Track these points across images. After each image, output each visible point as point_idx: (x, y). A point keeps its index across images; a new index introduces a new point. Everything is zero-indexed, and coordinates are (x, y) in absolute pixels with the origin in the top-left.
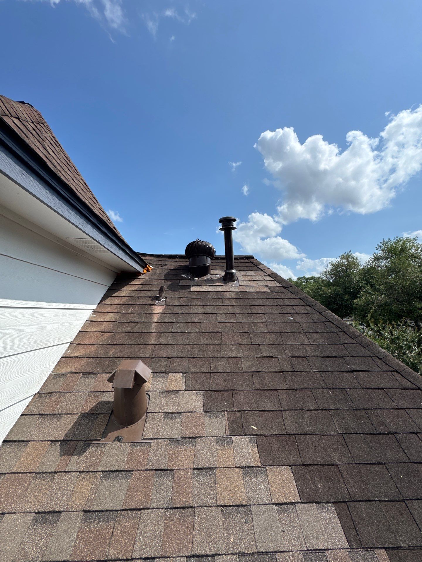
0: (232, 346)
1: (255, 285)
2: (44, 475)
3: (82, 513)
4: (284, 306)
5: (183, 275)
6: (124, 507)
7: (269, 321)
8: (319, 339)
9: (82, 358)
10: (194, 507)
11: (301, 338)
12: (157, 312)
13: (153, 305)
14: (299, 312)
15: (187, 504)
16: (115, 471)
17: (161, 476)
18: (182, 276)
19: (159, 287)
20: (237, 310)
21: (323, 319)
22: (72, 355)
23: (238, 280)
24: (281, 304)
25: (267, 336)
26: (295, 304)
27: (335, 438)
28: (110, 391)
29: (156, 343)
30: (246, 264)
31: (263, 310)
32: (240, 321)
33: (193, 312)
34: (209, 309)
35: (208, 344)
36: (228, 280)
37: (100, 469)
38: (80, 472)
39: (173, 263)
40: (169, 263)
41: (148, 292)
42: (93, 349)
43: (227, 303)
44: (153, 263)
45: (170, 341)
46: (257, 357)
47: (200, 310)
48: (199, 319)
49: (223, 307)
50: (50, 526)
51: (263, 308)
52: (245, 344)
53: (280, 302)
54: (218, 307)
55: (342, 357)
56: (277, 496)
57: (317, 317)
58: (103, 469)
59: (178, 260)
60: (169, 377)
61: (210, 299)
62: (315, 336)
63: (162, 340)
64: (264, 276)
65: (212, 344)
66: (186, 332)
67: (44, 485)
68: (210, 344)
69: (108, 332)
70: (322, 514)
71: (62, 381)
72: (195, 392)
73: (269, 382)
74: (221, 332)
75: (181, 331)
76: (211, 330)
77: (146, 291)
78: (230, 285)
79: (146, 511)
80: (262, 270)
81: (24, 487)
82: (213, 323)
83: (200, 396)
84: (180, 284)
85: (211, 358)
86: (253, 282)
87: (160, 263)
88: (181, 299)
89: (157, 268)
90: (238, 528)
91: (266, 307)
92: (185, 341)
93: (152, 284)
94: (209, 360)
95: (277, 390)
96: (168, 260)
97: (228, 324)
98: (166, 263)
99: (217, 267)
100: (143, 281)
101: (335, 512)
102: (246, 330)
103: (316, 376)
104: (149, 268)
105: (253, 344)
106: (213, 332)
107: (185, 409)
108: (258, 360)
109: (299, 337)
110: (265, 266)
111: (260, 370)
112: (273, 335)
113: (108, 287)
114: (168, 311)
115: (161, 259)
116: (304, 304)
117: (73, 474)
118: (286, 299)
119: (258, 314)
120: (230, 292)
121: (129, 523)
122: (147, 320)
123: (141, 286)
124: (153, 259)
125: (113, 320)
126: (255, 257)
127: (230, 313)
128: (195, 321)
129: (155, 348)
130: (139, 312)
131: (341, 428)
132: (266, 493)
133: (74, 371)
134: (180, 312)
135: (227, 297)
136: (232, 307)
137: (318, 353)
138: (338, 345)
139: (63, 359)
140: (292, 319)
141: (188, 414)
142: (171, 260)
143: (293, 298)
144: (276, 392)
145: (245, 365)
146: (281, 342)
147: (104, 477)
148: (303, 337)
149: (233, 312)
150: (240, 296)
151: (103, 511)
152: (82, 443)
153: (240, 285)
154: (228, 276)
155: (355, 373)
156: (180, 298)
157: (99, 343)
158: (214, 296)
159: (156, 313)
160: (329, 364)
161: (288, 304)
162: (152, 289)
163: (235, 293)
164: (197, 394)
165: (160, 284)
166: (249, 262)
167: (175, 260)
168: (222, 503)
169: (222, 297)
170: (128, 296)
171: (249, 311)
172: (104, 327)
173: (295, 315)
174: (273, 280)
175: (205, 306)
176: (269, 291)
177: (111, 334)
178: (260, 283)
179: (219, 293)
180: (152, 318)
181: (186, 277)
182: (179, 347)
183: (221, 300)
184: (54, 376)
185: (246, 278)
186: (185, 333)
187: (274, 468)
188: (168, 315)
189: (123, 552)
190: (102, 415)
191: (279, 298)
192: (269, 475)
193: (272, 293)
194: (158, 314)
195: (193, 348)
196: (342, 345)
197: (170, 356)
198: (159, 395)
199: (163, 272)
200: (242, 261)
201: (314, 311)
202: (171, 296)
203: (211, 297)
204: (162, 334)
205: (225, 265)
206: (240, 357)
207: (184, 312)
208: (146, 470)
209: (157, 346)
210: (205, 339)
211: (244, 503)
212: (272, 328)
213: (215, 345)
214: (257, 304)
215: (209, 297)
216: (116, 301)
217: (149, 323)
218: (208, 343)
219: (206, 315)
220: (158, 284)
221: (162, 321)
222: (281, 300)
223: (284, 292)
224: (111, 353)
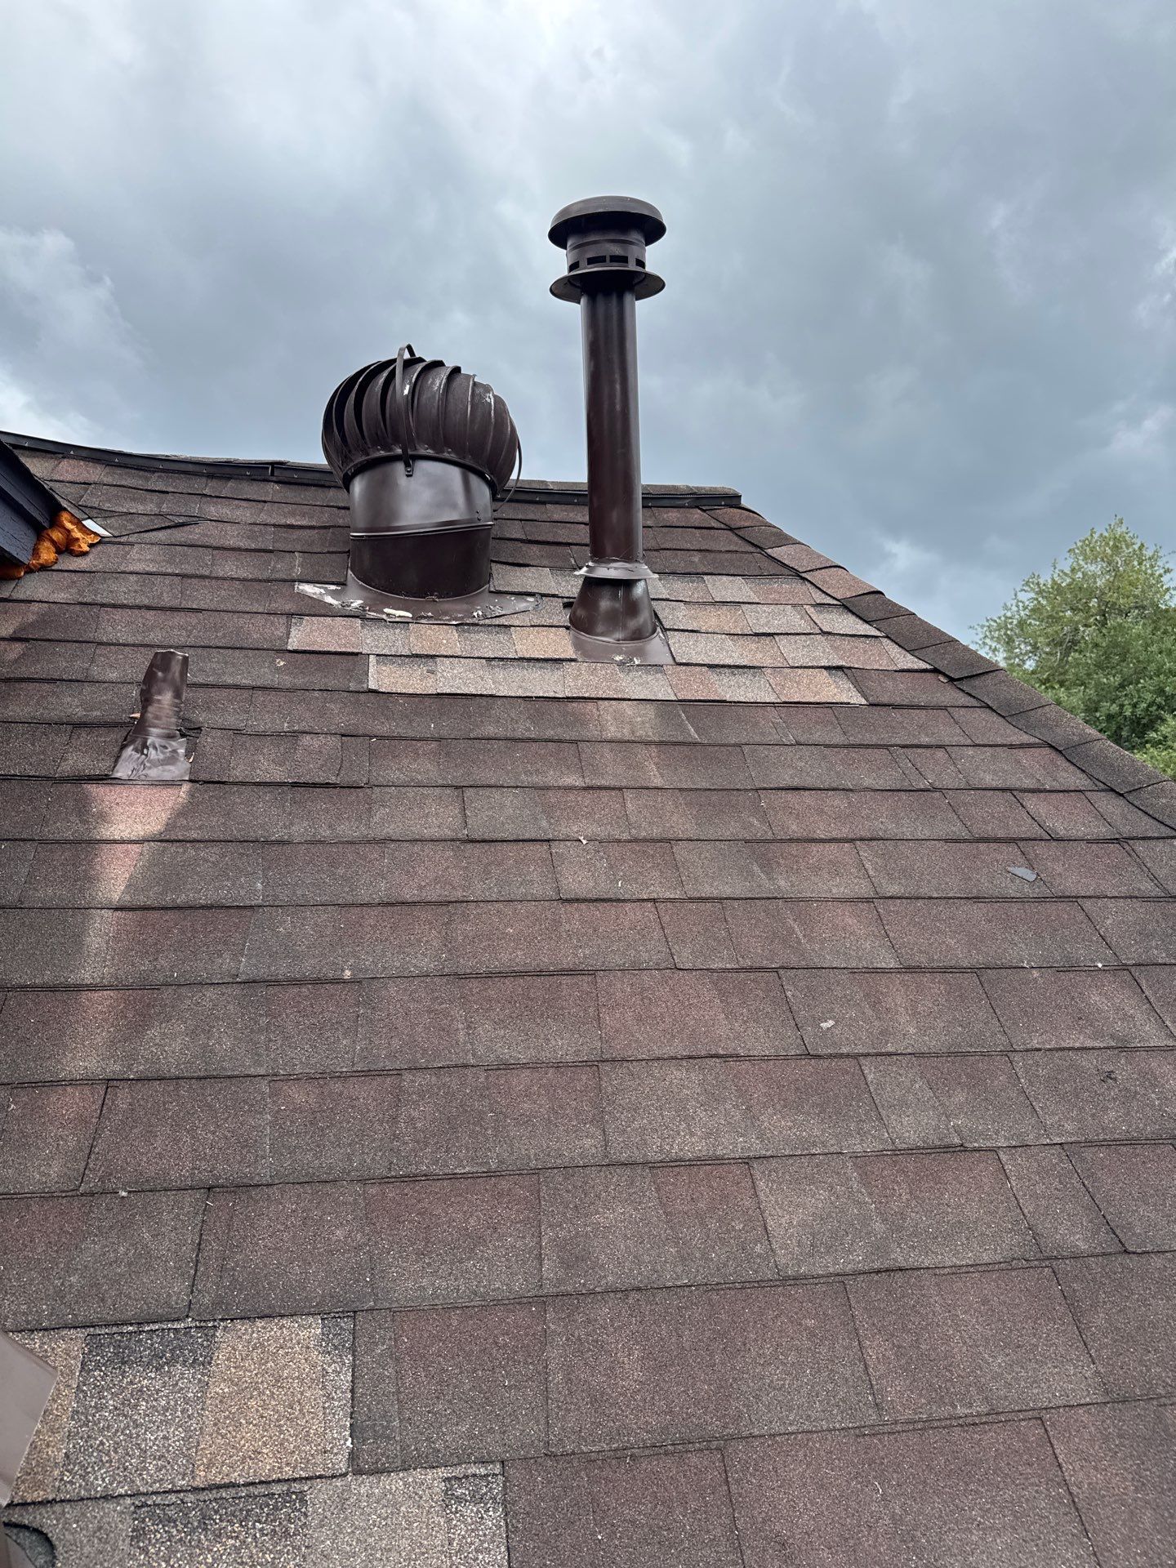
1: (770, 661)
4: (965, 797)
5: (309, 589)
7: (894, 889)
12: (126, 835)
13: (101, 779)
14: (1060, 832)
18: (303, 596)
19: (143, 660)
20: (680, 822)
23: (665, 630)
24: (947, 781)
25: (897, 994)
26: (1027, 783)
29: (115, 1068)
30: (700, 541)
31: (840, 818)
32: (707, 890)
33: (390, 830)
34: (499, 814)
36: (600, 628)
39: (245, 513)
40: (213, 510)
41: (61, 688)
43: (612, 770)
44: (107, 506)
47: (439, 818)
48: (438, 880)
49: (588, 797)
51: (838, 803)
52: (762, 1059)
53: (936, 771)
54: (554, 799)
57: (1172, 863)
59: (271, 492)
60: (221, 1359)
63: (167, 1046)
64: (812, 611)
66: (348, 974)
68: (525, 1066)
72: (435, 1478)
74: (593, 973)
75: (308, 968)
77: (46, 687)
78: (618, 658)
80: (798, 575)
82: (531, 907)
84: (293, 644)
86: (752, 644)
87: (150, 508)
88: (306, 740)
89: (132, 539)
91: (854, 797)
92: (341, 1048)
93: (91, 636)
94: (522, 1189)
96: (210, 487)
98: (195, 508)
99: (525, 547)
100: (31, 618)
102: (757, 952)
104: (77, 534)
105: (818, 1058)
110: (812, 553)
112: (933, 989)
115: (156, 482)
118: (970, 752)
119: (815, 848)
120: (624, 705)
122: (49, 893)
123: (18, 648)
124: (108, 480)
126: (744, 502)
127: (636, 840)
128: (409, 894)
129: (104, 1111)
134: (299, 830)
135: (606, 736)
136: (644, 797)
140: (1030, 876)
142: (227, 489)
143: (1012, 747)
149: (656, 832)
150: (685, 730)
153: (678, 659)
154: (605, 604)
156: (295, 735)
159: (123, 842)
161: (986, 778)
162: (95, 671)
163: (650, 711)
164: (448, 1493)
165: (155, 637)
166: (714, 524)
167: (252, 491)
169: (573, 735)
171: (759, 829)
173: (1039, 848)
174: (874, 632)
175: (469, 793)
176: (857, 699)
178: (793, 651)
179: (553, 706)
181: (329, 599)
182: (297, 1094)
183: (568, 749)
185: (711, 619)
186: (339, 981)
188: (212, 853)
191: (925, 740)
193: (874, 710)
194: (136, 848)
197: (226, 1170)
200: (673, 516)
202: (230, 722)
203: (502, 731)
204: (166, 993)
206: (743, 1161)
207: (325, 833)
209: (123, 1098)
212: (918, 941)
213: (558, 1066)
214: (797, 782)
217: (69, 915)
219: (477, 851)
220: (139, 639)
221: (168, 899)
222: (940, 754)
223: (945, 708)
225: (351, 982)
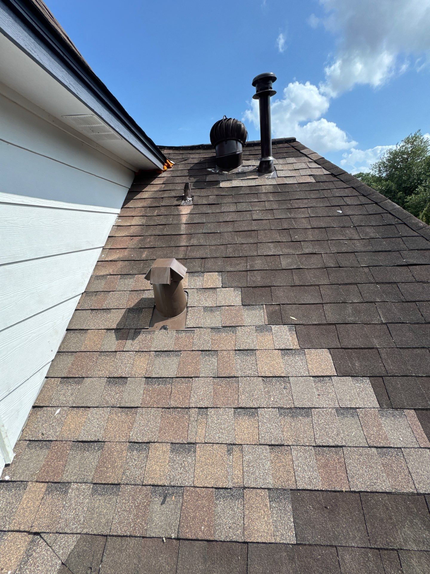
0: (270, 244)
1: (297, 175)
2: (107, 353)
3: (145, 379)
4: (332, 198)
5: (209, 170)
6: (178, 376)
7: (313, 215)
8: (371, 232)
9: (117, 261)
10: (238, 377)
11: (351, 233)
13: (179, 205)
14: (350, 204)
15: (232, 375)
16: (166, 351)
17: (207, 355)
18: (208, 171)
19: (183, 185)
20: (275, 206)
21: (380, 210)
22: (107, 259)
23: (276, 170)
24: (329, 196)
25: (310, 232)
26: (346, 195)
27: (378, 327)
28: (150, 290)
29: (188, 244)
30: (286, 150)
31: (305, 204)
32: (278, 217)
33: (225, 210)
34: (242, 207)
35: (243, 244)
36: (263, 171)
37: (152, 349)
38: (136, 351)
39: (197, 156)
40: (192, 156)
41: (171, 191)
42: (126, 253)
43: (263, 198)
44: (174, 158)
45: (202, 242)
46: (297, 254)
47: (233, 208)
48: (232, 218)
49: (259, 203)
50: (121, 386)
51: (306, 201)
52: (284, 242)
53: (327, 194)
54: (252, 204)
55: (398, 251)
56: (315, 371)
57: (373, 208)
58: (155, 350)
59: (201, 151)
60: (205, 276)
61: (243, 195)
62: (368, 230)
63: (194, 242)
64: (308, 163)
65: (247, 244)
66: (219, 232)
67: (109, 360)
68: (246, 244)
69: (137, 236)
70: (357, 385)
71: (103, 282)
72: (232, 289)
73: (310, 278)
74: (257, 231)
75: (213, 231)
76: (246, 229)
77: (169, 191)
78: (266, 177)
79: (197, 379)
80: (306, 156)
81: (94, 361)
82: (247, 221)
83: (237, 292)
84: (207, 180)
85: (247, 257)
86: (294, 172)
87: (181, 157)
88: (210, 197)
89: (179, 163)
90: (278, 392)
91: (309, 200)
92: (219, 242)
93: (175, 182)
94: (245, 259)
95: (318, 285)
96: (190, 152)
97: (265, 222)
98: (189, 156)
99: (249, 156)
100: (165, 180)
101: (370, 383)
102: (286, 226)
103: (364, 271)
104: (170, 164)
105: (294, 242)
106: (248, 231)
107: (223, 303)
108: (298, 258)
109: (347, 232)
110: (310, 150)
111: (301, 267)
112: (317, 231)
113: (128, 190)
114: (196, 211)
115: (181, 152)
116: (357, 194)
117: (130, 353)
118: (335, 190)
119: (300, 209)
120: (267, 186)
121: (184, 386)
122: (175, 222)
123: (164, 185)
125: (140, 223)
126: (297, 140)
127: (266, 210)
128: (228, 220)
129: (187, 250)
130: (166, 214)
131: (386, 318)
132: (304, 368)
133: (112, 273)
134: (210, 211)
135: (263, 192)
136: (269, 202)
137: (370, 248)
138: (394, 239)
139: (99, 263)
140: (341, 212)
141: (227, 308)
142: (193, 152)
143: (344, 188)
144: (317, 287)
145: (285, 263)
146: (326, 238)
147: (157, 356)
148: (353, 231)
149: (270, 208)
150: (278, 189)
151: (160, 378)
152: (133, 331)
153: (278, 176)
154: (264, 166)
155: (411, 267)
157: (130, 247)
158: (248, 191)
159: (184, 214)
160: (381, 259)
161: (337, 195)
162: (176, 188)
163: (272, 187)
164: (234, 290)
165: (185, 181)
166: (289, 146)
167: (198, 151)
168: (263, 374)
169: (257, 192)
170: (152, 197)
171: (289, 206)
172: (132, 231)
173: (344, 207)
174: (320, 167)
175: (238, 204)
176: (314, 181)
177: (140, 237)
178: (303, 172)
179: (253, 187)
180: (180, 220)
181: (213, 171)
182: (213, 247)
183: (256, 195)
184: (95, 278)
185: (286, 167)
186: (218, 233)
187: (313, 351)
188: (197, 215)
189: (181, 403)
190: (146, 309)
191: (326, 188)
192: (307, 356)
193: (317, 183)
194: (186, 215)
195: (227, 248)
196: (400, 239)
197: (204, 256)
198: (197, 292)
199: (185, 167)
200: (281, 145)
201: (370, 202)
202: (198, 194)
203: (243, 193)
204: (193, 235)
205: (261, 153)
206: (279, 255)
207: (214, 212)
208: (192, 351)
209: (189, 248)
210: (240, 239)
211: (283, 375)
212: (315, 224)
213: (251, 243)
214: (299, 198)
215: (241, 192)
216: (140, 204)
217: (178, 225)
218: (243, 242)
219: (239, 213)
220: (182, 182)
221: (192, 222)
222: (329, 191)
223: (332, 182)
224: (144, 256)
225: (219, 233)
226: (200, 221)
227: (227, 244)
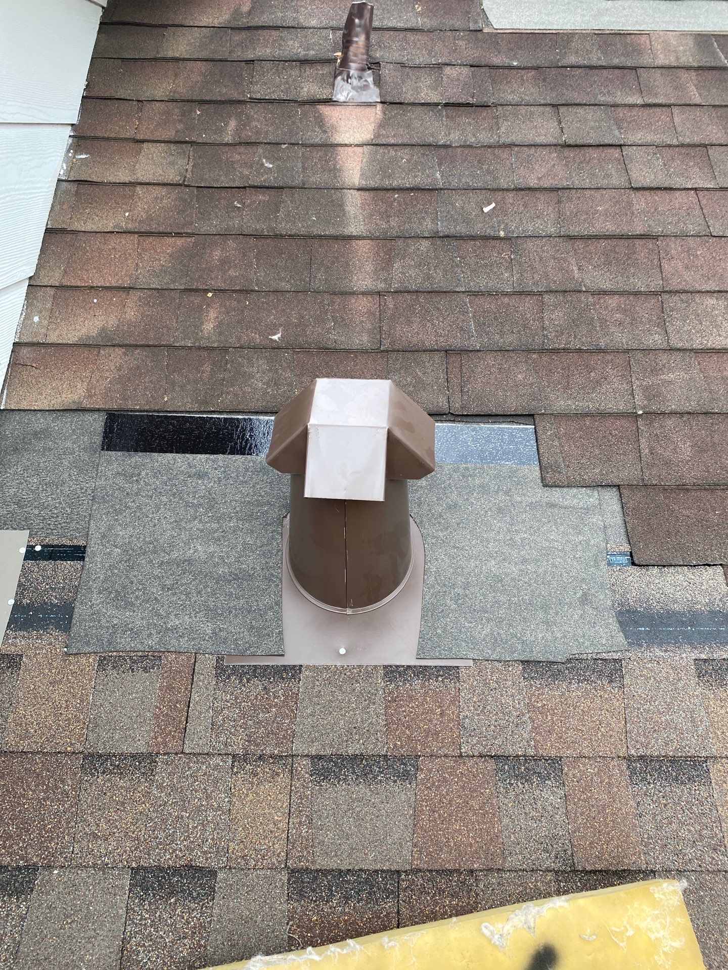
0: (710, 301)
12: (351, 140)
13: (325, 102)
20: (713, 131)
29: (381, 286)
33: (515, 138)
34: (583, 125)
35: (604, 293)
42: (130, 308)
43: (662, 90)
45: (440, 276)
47: (544, 129)
48: (549, 173)
49: (646, 111)
54: (621, 113)
61: (578, 71)
65: (622, 293)
66: (502, 234)
68: (615, 293)
69: (167, 234)
74: (655, 238)
75: (480, 230)
76: (610, 227)
82: (612, 193)
85: (627, 352)
88: (448, 70)
92: (505, 279)
94: (619, 359)
97: (679, 198)
106: (621, 237)
114: (400, 135)
122: (317, 179)
125: (172, 176)
127: (682, 145)
128: (533, 182)
129: (382, 308)
135: (658, 63)
136: (687, 112)
139: (26, 350)
149: (696, 139)
150: (717, 57)
156: (440, 66)
157: (143, 282)
158: (596, 58)
159: (351, 145)
163: (690, 41)
169: (631, 63)
175: (562, 110)
177: (180, 241)
179: (618, 39)
180: (338, 170)
182: (485, 303)
183: (630, 76)
186: (498, 238)
188: (404, 152)
194: (360, 149)
195: (542, 309)
197: (457, 342)
203: (582, 62)
204: (400, 243)
207: (471, 140)
209: (391, 302)
210: (588, 268)
213: (636, 293)
215: (572, 59)
217: (333, 191)
218: (603, 285)
219: (573, 153)
221: (387, 184)
224: (209, 327)
225: (505, 239)
226: (419, 180)
227: (540, 294)
